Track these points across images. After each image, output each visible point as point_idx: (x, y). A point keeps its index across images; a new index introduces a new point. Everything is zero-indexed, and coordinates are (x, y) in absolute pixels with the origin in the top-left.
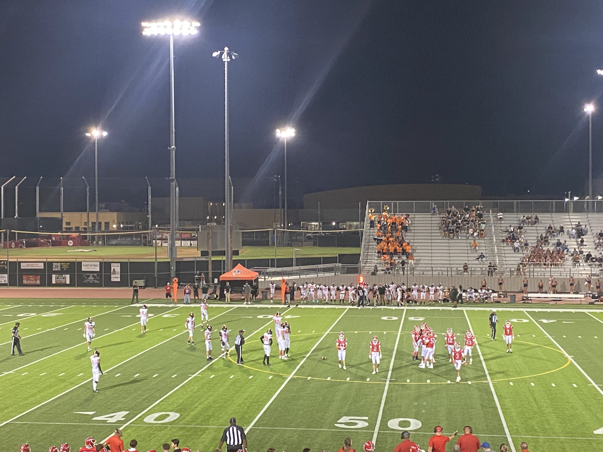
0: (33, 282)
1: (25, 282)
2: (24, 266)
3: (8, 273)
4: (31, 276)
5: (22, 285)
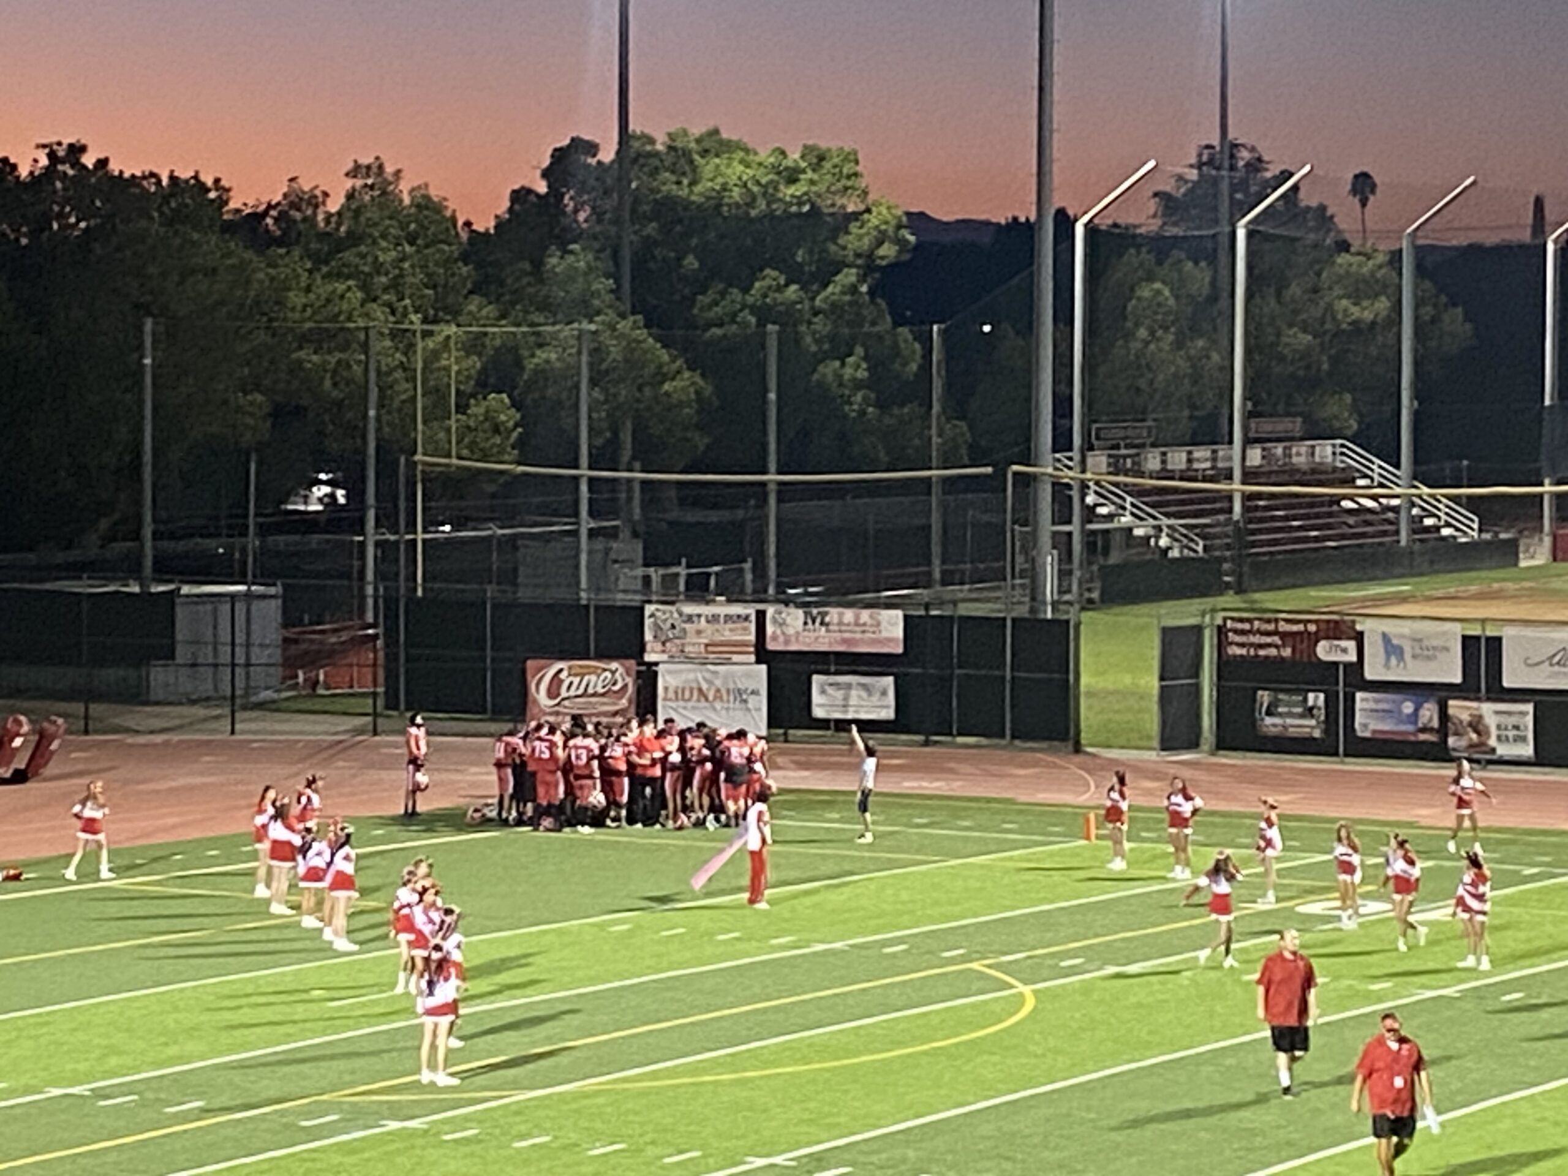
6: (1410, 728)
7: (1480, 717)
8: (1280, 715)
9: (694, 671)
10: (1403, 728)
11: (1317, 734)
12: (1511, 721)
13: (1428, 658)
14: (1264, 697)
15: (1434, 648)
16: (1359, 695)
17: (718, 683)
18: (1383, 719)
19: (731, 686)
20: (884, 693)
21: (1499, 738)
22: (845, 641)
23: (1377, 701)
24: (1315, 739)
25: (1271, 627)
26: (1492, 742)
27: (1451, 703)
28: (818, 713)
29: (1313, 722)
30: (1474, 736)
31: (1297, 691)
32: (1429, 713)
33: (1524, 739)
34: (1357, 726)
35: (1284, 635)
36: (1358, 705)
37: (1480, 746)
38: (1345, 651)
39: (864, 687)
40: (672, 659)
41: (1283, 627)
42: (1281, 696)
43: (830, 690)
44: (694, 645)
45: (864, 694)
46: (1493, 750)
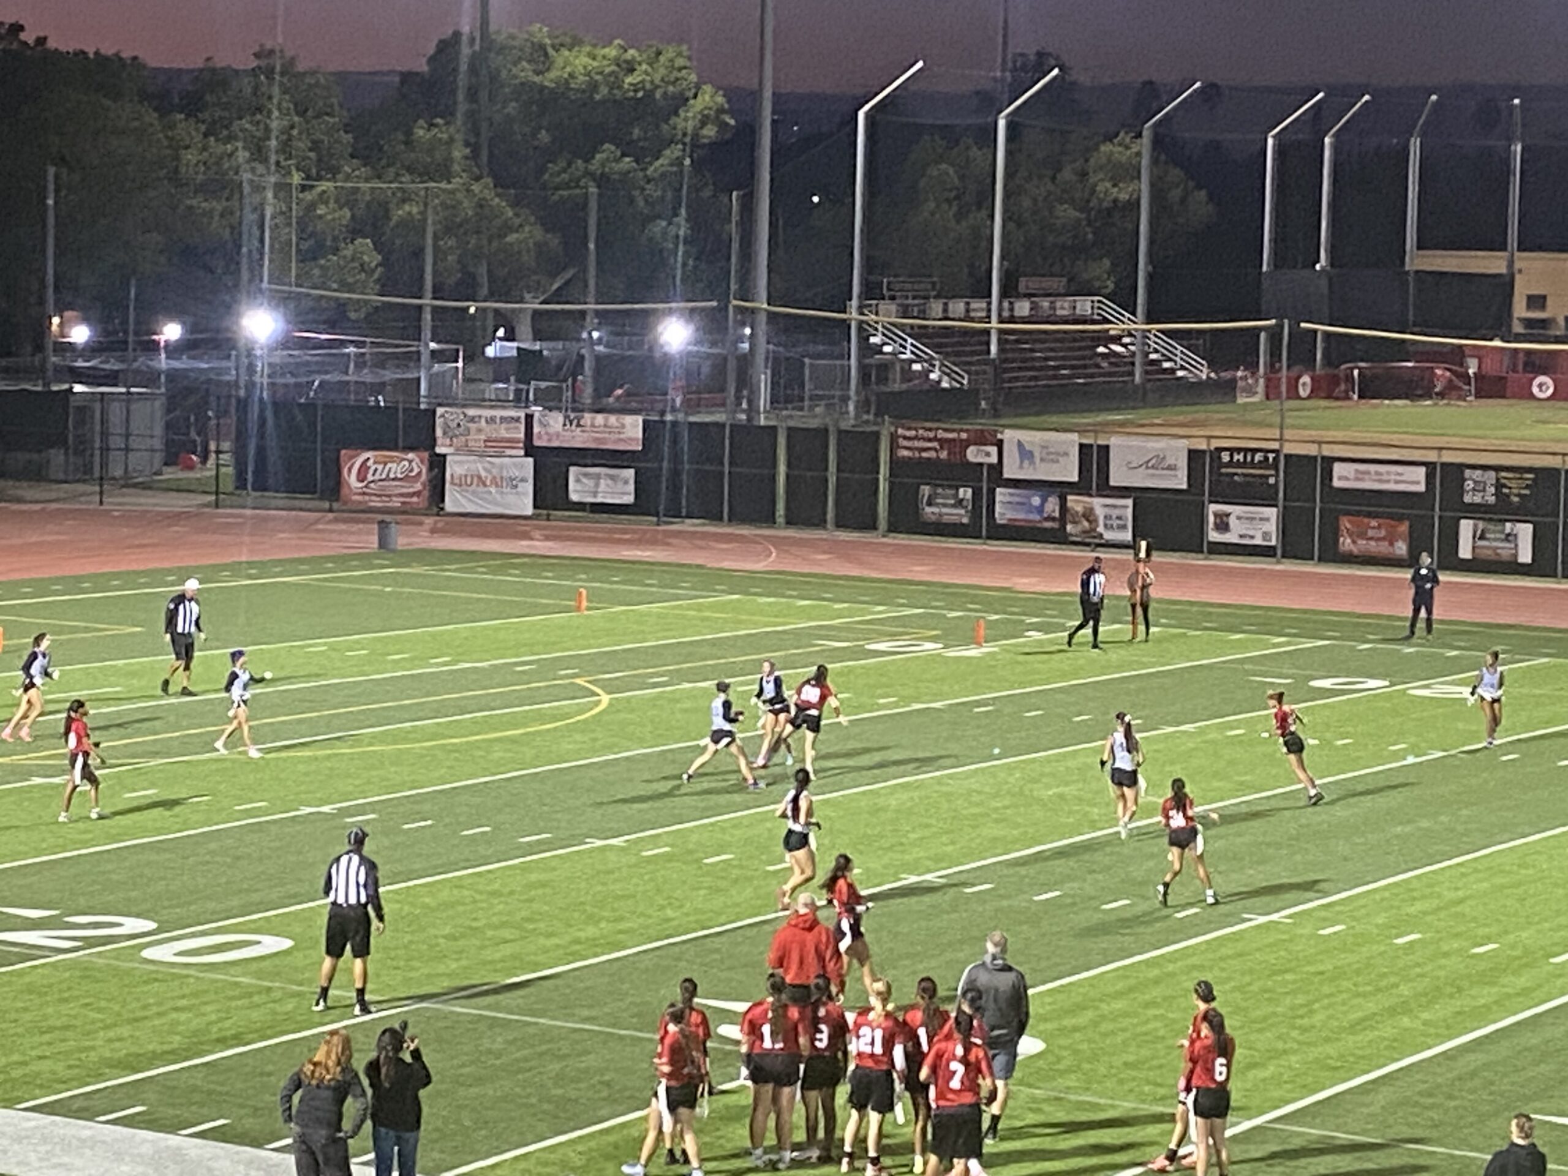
0: (1381, 548)
1: (1346, 543)
2: (1343, 476)
3: (1281, 503)
4: (1374, 523)
5: (1332, 555)
6: (1038, 518)
7: (1092, 509)
8: (937, 505)
9: (475, 462)
10: (1031, 517)
11: (965, 520)
12: (1115, 513)
13: (1053, 461)
14: (926, 490)
15: (1058, 454)
16: (998, 490)
17: (495, 471)
18: (1015, 510)
19: (505, 474)
20: (626, 482)
21: (1106, 526)
22: (596, 440)
23: (1011, 495)
24: (963, 524)
25: (931, 435)
26: (1101, 529)
27: (1069, 498)
28: (574, 497)
29: (962, 512)
30: (1086, 524)
31: (950, 487)
32: (1052, 506)
33: (1123, 527)
34: (997, 515)
35: (942, 442)
36: (998, 498)
37: (1091, 532)
38: (988, 454)
39: (612, 478)
40: (458, 451)
41: (941, 434)
42: (940, 490)
43: (584, 480)
44: (477, 440)
45: (610, 482)
46: (1101, 536)
